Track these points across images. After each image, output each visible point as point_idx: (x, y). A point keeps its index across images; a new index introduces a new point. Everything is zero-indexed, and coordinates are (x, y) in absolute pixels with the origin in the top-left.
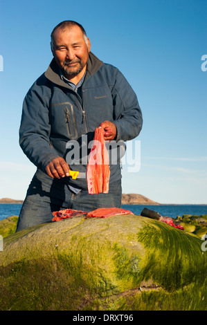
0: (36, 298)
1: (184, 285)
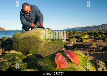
1: (55, 41)
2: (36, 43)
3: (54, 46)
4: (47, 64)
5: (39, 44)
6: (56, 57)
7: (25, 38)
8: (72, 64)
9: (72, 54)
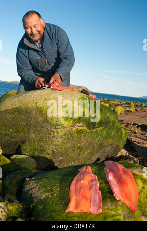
0: (24, 126)
1: (97, 127)
2: (43, 127)
3: (92, 143)
4: (47, 192)
5: (50, 132)
6: (76, 178)
7: (17, 111)
8: (114, 207)
9: (121, 177)
